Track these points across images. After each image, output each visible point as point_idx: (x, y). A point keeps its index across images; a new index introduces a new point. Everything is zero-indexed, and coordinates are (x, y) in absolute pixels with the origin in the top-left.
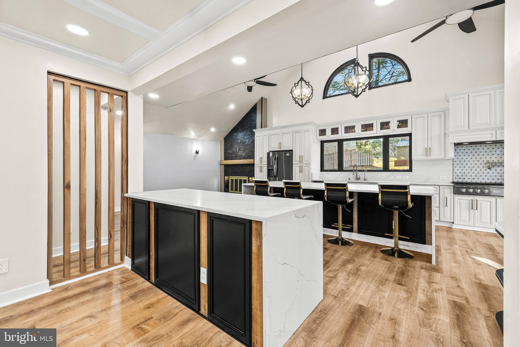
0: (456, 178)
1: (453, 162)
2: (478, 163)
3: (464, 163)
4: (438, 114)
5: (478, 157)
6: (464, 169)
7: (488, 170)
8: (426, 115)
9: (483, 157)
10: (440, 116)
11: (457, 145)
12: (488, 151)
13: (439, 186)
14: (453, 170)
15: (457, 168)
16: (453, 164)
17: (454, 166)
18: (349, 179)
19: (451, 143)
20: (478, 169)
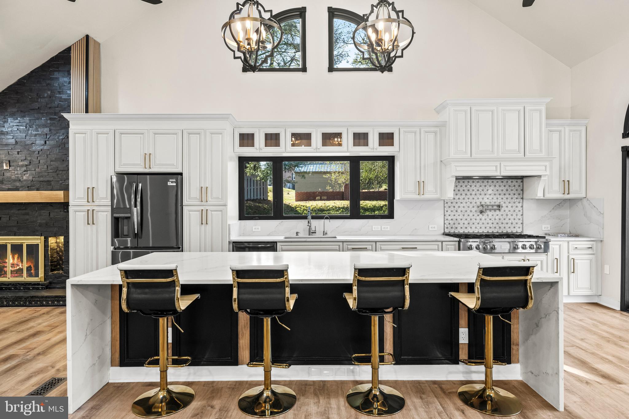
0: (447, 228)
1: (444, 204)
2: (471, 206)
3: (457, 206)
4: (433, 129)
5: (471, 197)
6: (457, 214)
7: (481, 215)
8: (418, 130)
9: (476, 198)
10: (435, 133)
11: (458, 179)
12: (480, 189)
13: (442, 243)
14: (445, 215)
15: (448, 213)
16: (444, 207)
17: (446, 209)
18: (297, 233)
19: (452, 177)
20: (471, 214)
